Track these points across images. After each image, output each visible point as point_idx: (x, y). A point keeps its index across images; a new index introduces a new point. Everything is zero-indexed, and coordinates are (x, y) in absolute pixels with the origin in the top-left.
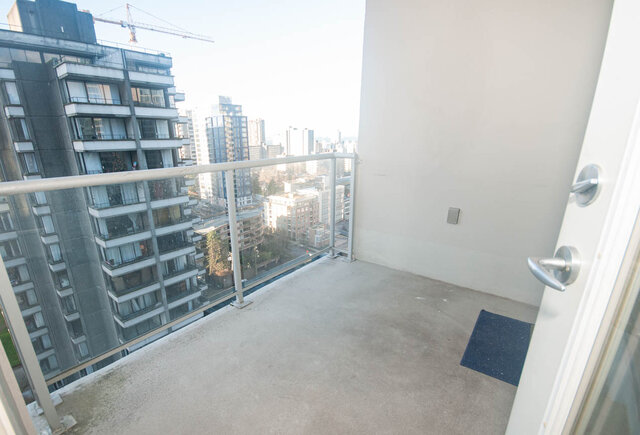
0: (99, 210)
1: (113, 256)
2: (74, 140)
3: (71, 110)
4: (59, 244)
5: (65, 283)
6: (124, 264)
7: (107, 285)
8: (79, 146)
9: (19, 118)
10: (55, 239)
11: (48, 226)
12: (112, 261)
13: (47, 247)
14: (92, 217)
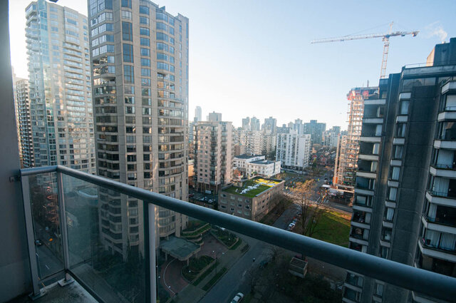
0: (434, 196)
1: (431, 237)
2: (436, 139)
3: (442, 116)
4: (395, 209)
5: (387, 238)
6: (439, 249)
7: (417, 257)
8: (437, 144)
9: (402, 123)
10: (393, 205)
11: (393, 195)
12: (428, 241)
13: (387, 208)
14: (427, 200)
